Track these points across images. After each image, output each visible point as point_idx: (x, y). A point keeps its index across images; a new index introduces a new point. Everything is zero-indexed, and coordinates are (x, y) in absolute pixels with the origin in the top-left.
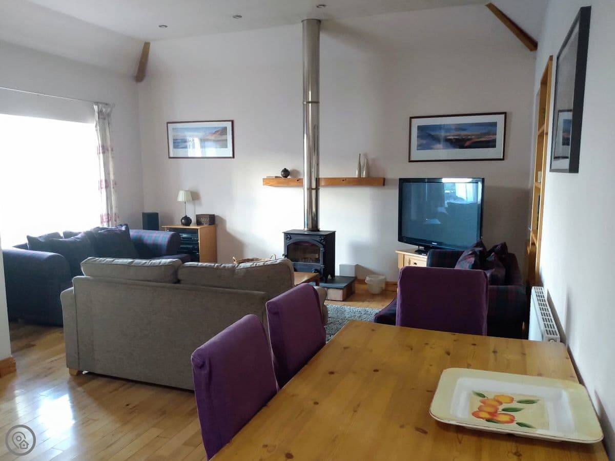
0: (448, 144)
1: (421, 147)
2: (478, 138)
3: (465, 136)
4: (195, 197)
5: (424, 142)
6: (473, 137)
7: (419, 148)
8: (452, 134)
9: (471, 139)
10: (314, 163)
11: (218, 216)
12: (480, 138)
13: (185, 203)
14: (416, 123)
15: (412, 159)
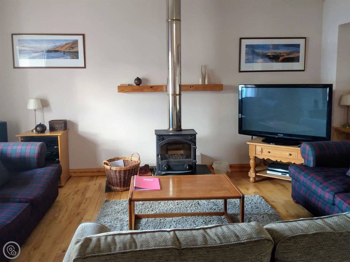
0: (267, 59)
1: (248, 61)
2: (288, 55)
3: (279, 53)
4: (44, 104)
5: (251, 57)
6: (284, 54)
7: (247, 61)
8: (270, 52)
9: (283, 56)
10: (178, 73)
11: (70, 121)
12: (290, 55)
13: (35, 110)
14: (245, 42)
15: (242, 70)
